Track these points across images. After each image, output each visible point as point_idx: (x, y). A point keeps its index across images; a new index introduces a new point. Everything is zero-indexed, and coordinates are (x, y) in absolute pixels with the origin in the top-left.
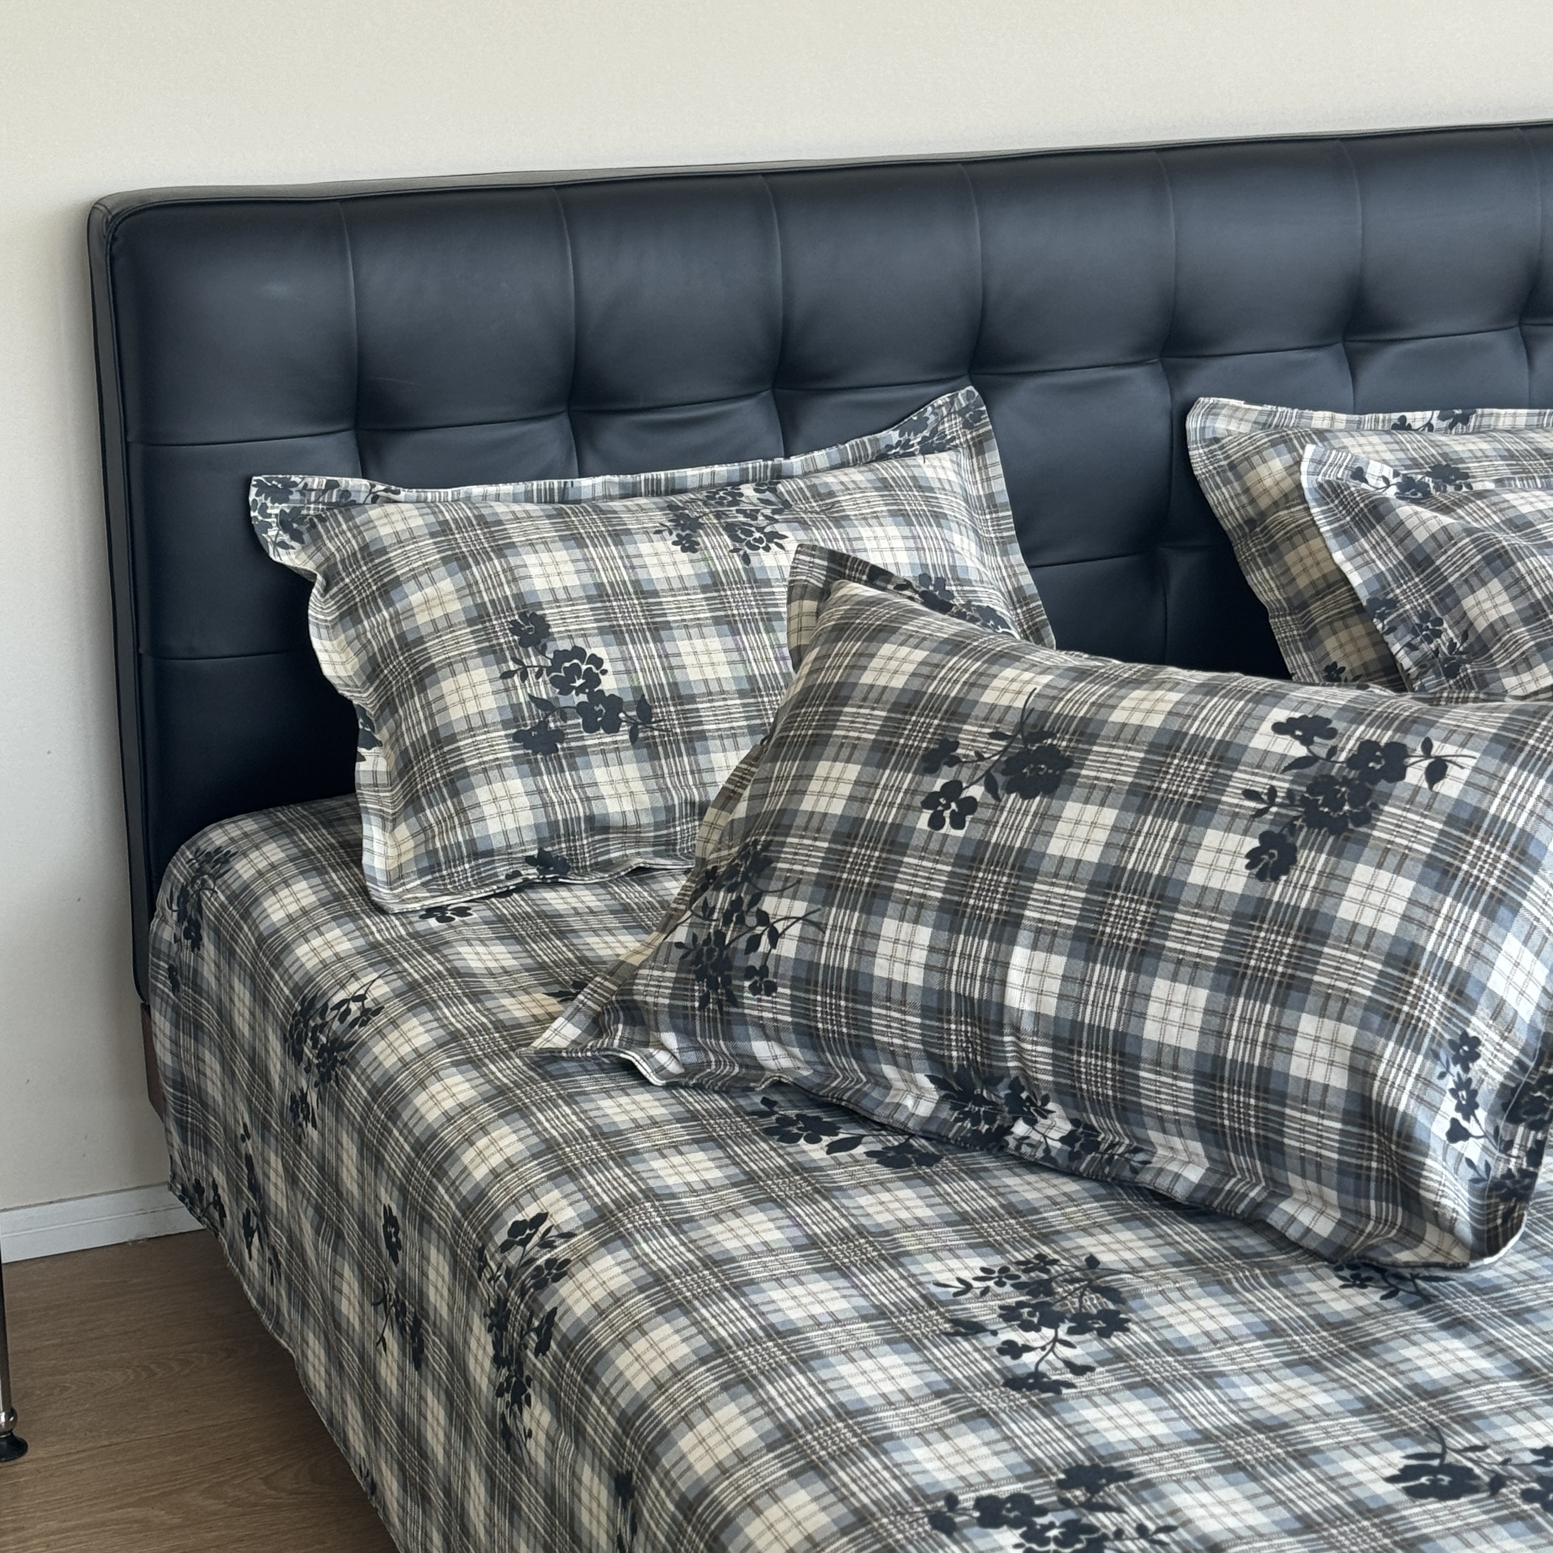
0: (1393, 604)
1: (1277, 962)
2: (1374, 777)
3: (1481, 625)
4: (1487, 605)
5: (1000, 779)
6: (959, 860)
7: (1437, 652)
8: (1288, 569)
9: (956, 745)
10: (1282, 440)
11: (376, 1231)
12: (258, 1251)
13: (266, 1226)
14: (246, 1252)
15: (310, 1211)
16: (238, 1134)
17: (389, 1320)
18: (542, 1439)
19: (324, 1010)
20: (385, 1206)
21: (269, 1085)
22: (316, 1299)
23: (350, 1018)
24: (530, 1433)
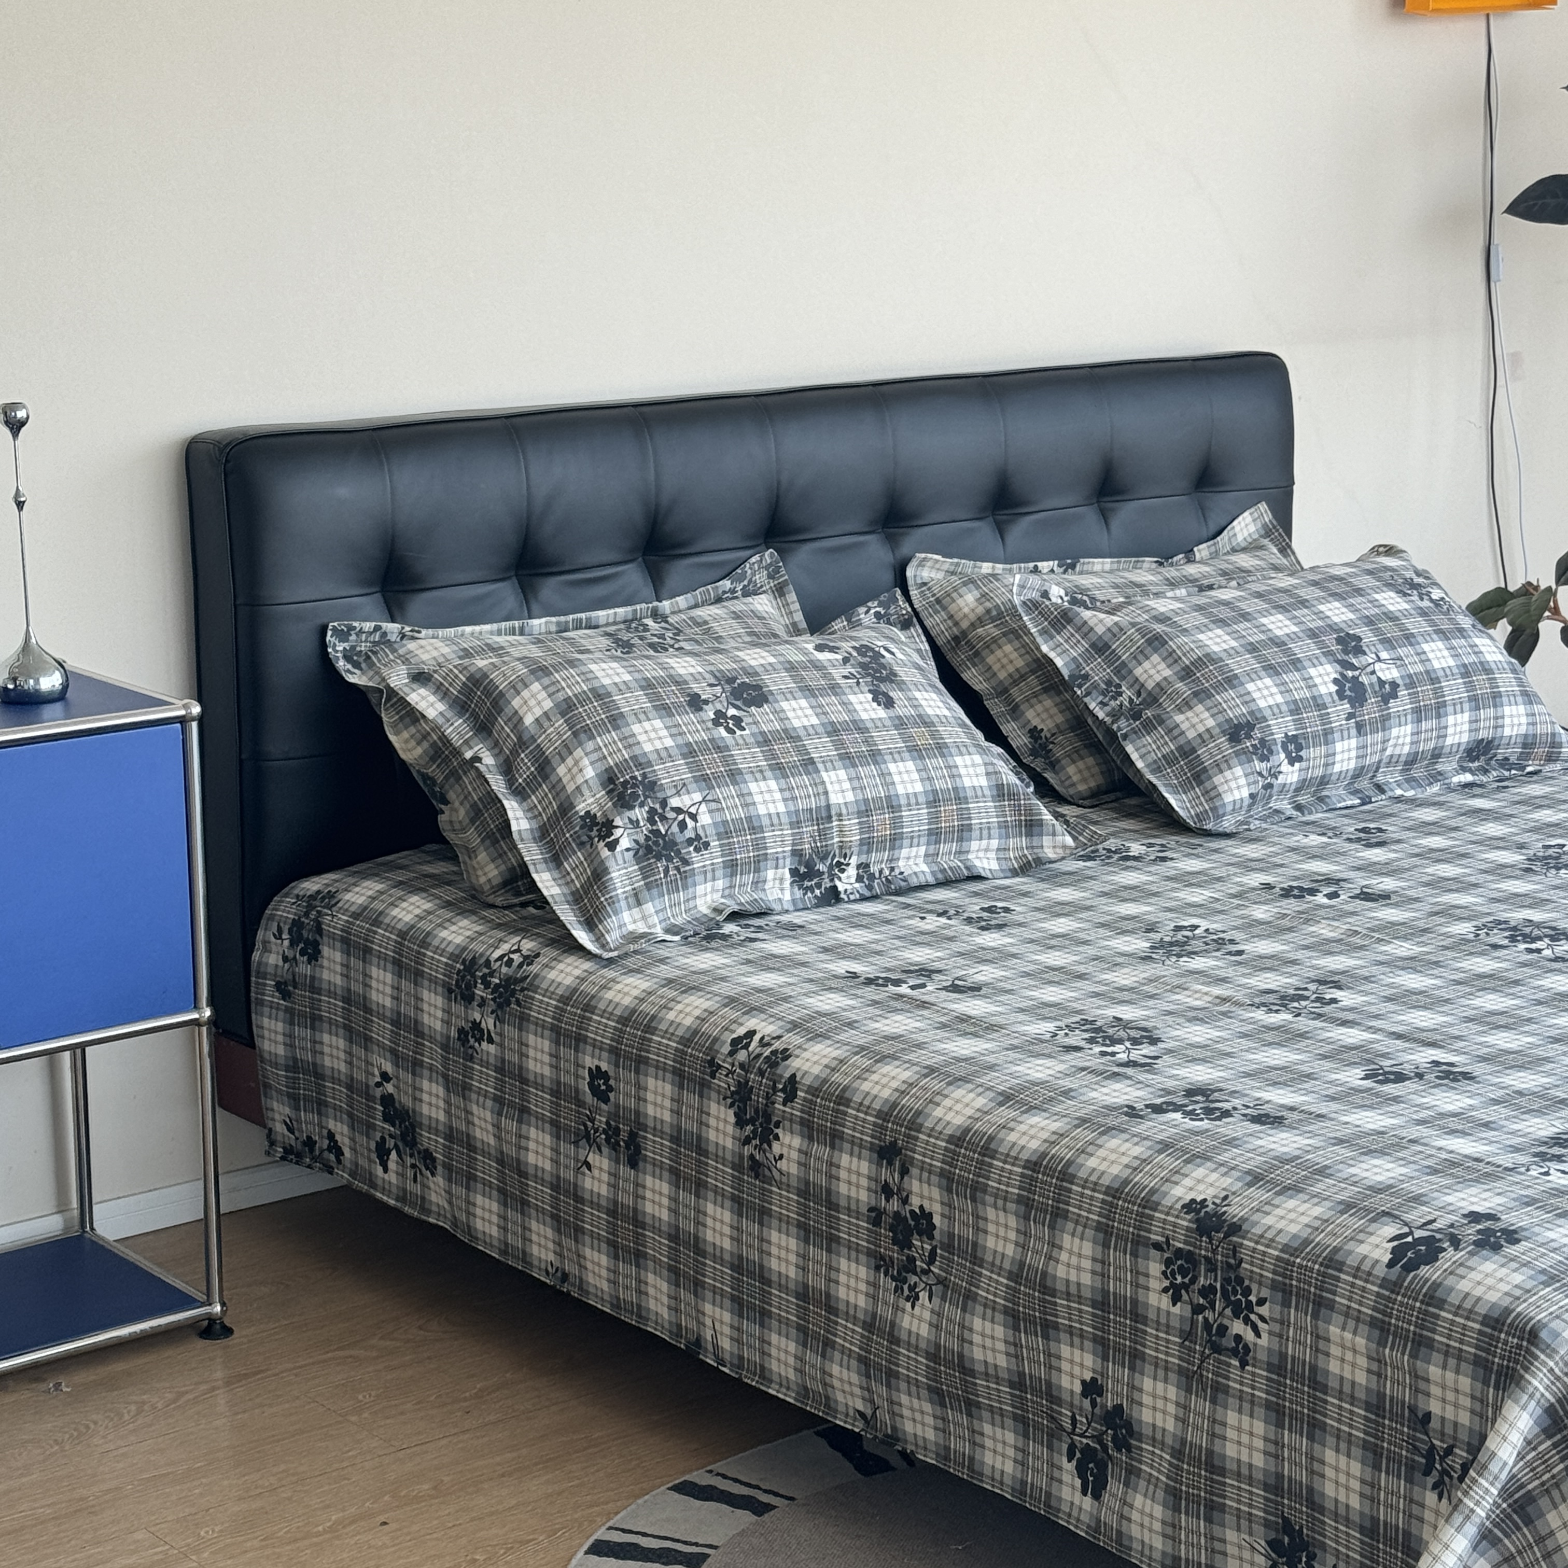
0: (1086, 677)
3: (1150, 685)
4: (1152, 672)
7: (1121, 706)
8: (990, 668)
10: (970, 581)
11: (577, 1090)
12: (397, 1163)
13: (414, 1138)
14: (380, 1170)
15: (489, 1103)
16: (372, 1083)
17: (594, 1147)
18: (795, 1155)
19: (488, 963)
20: (590, 1069)
21: (419, 1033)
22: (487, 1169)
23: (515, 964)
24: (781, 1157)
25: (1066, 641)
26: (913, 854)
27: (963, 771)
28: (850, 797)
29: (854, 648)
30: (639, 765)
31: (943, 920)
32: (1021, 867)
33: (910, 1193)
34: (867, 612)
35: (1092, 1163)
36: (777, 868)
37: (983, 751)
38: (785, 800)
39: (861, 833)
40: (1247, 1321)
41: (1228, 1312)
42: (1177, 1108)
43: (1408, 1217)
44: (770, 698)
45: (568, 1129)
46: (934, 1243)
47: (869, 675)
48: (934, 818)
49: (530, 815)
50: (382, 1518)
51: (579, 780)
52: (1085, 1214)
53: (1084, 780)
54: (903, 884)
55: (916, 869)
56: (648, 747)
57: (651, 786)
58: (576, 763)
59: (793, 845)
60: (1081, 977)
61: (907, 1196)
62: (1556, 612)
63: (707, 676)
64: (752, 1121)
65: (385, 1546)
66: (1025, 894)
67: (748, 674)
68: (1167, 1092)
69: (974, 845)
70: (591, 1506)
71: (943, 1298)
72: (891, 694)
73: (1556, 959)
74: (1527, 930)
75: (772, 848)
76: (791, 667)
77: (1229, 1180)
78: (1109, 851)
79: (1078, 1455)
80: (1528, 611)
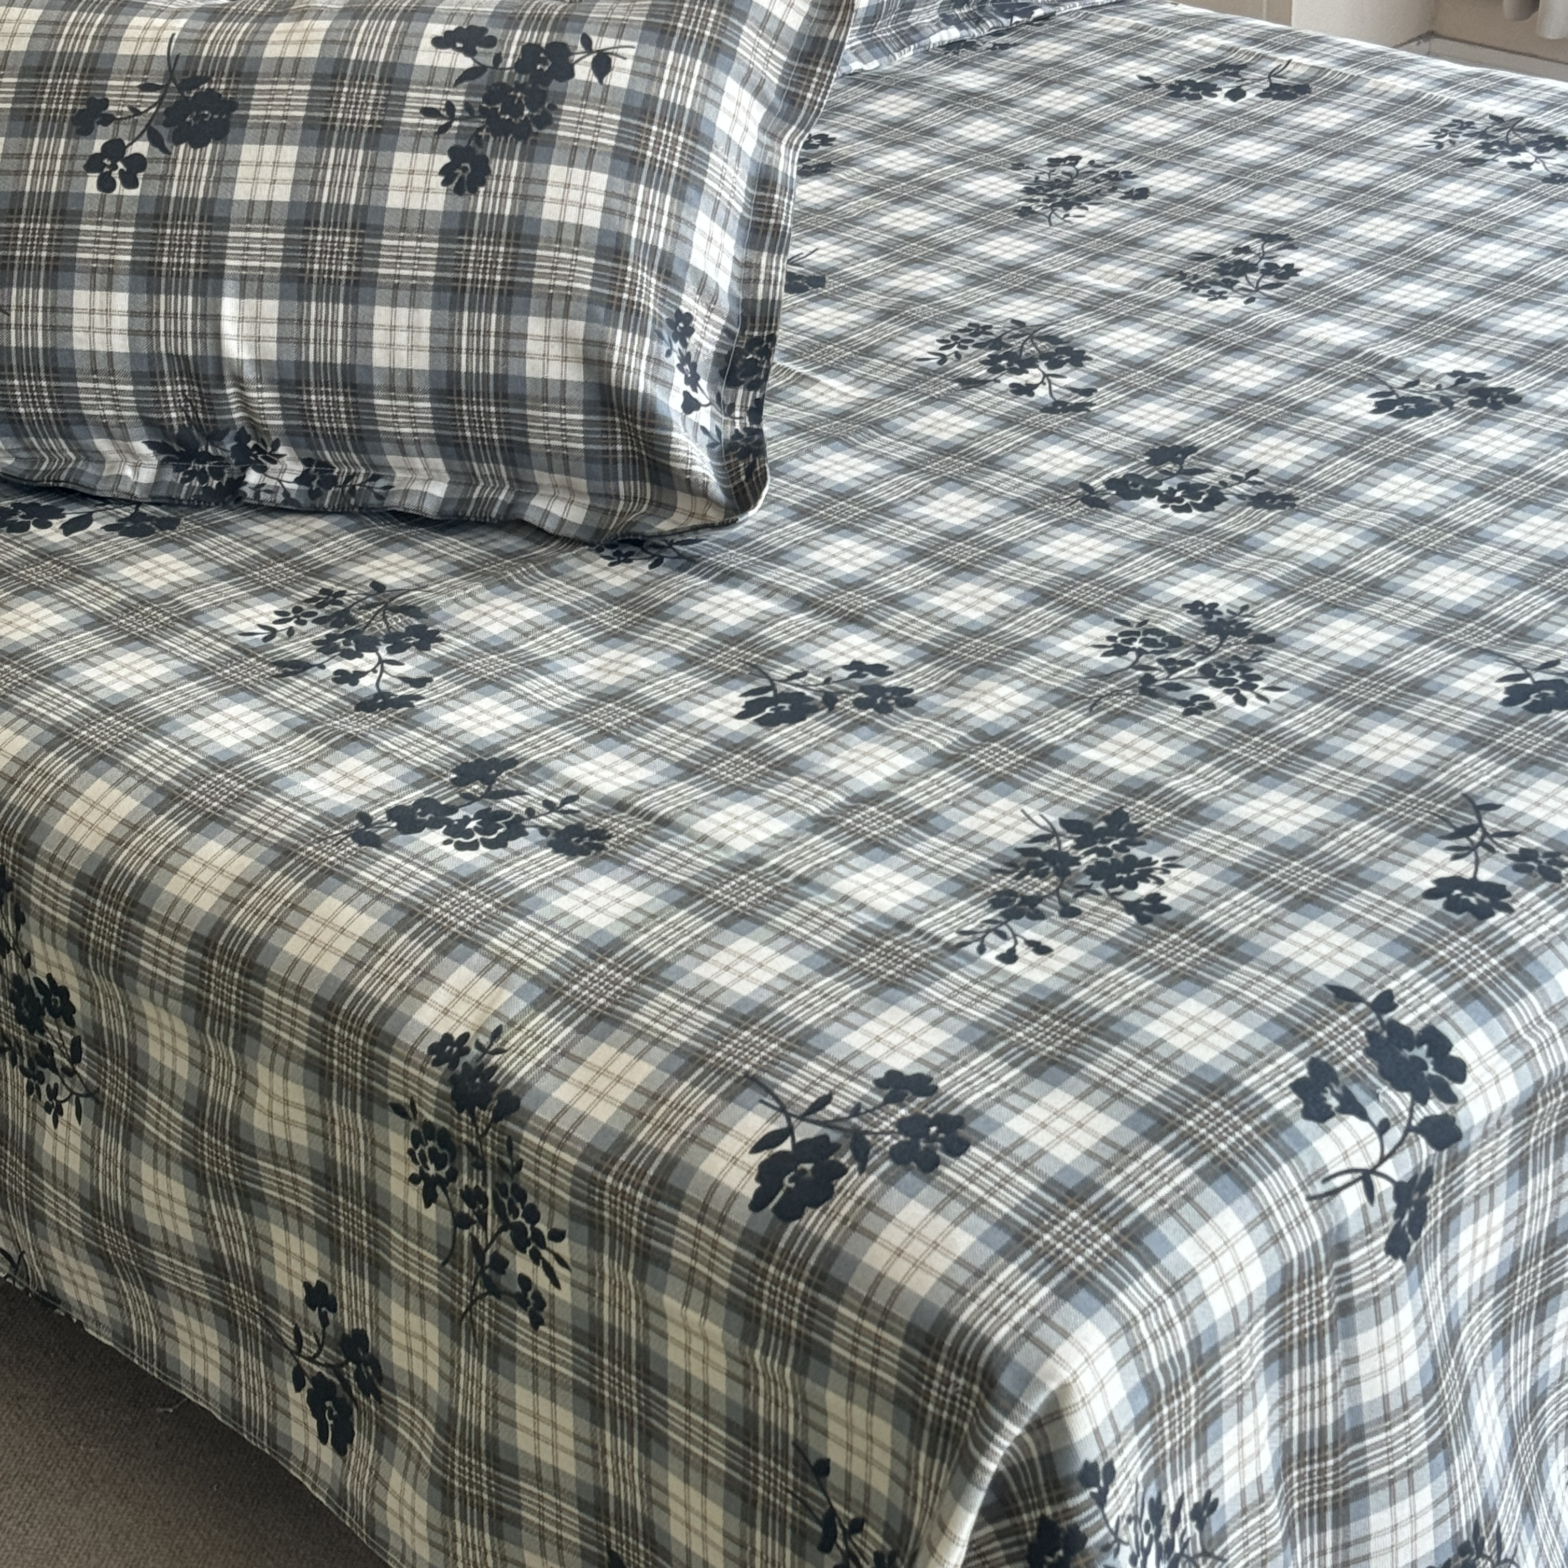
1: (494, 272)
2: (544, 78)
5: (164, 132)
6: (141, 219)
9: (105, 103)
33: (32, 952)
35: (294, 946)
40: (536, 1258)
41: (506, 1236)
42: (438, 816)
43: (788, 1089)
46: (76, 1033)
52: (286, 1037)
61: (29, 957)
68: (426, 773)
71: (97, 1121)
73: (1054, 408)
74: (1017, 344)
79: (308, 1385)
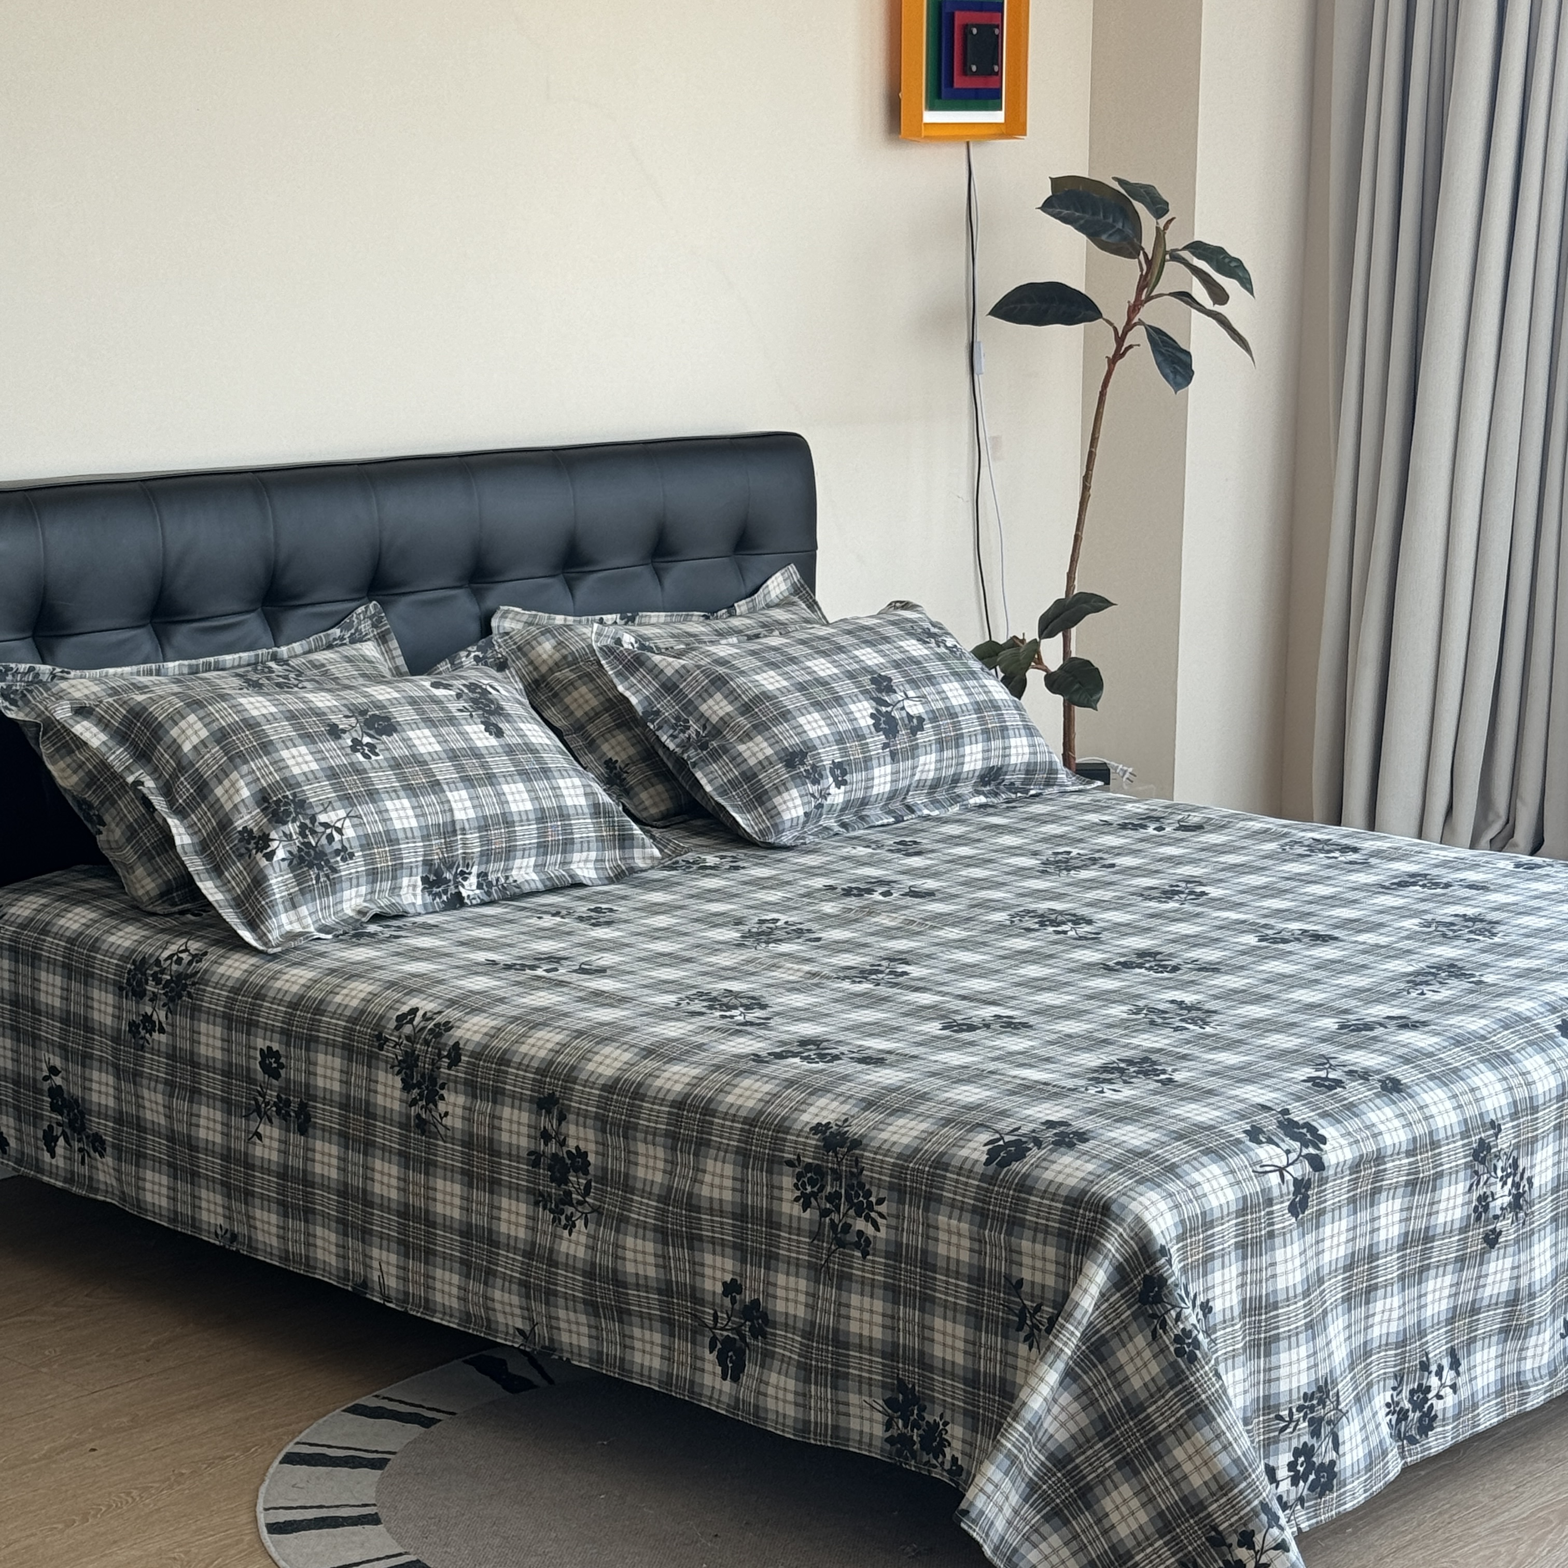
0: (658, 713)
3: (714, 719)
4: (716, 708)
7: (689, 738)
8: (568, 707)
10: (547, 631)
11: (248, 1069)
12: (65, 1148)
13: (83, 1124)
14: (47, 1156)
15: (160, 1087)
16: (39, 1077)
17: (265, 1119)
18: (459, 1112)
19: (158, 962)
20: (261, 1050)
21: (89, 1029)
22: (157, 1147)
23: (185, 962)
24: (446, 1114)
25: (639, 682)
26: (524, 864)
27: (565, 792)
28: (471, 814)
29: (464, 685)
30: (290, 786)
31: (558, 919)
32: (616, 876)
33: (567, 1135)
34: (467, 656)
35: (730, 1099)
36: (411, 875)
37: (580, 775)
38: (416, 816)
39: (482, 846)
40: (868, 1218)
41: (852, 1212)
42: (795, 1055)
43: (998, 1126)
44: (398, 728)
45: (238, 1105)
46: (589, 1177)
47: (480, 708)
48: (542, 833)
49: (191, 831)
50: (91, 1446)
51: (237, 799)
52: (725, 1141)
53: (655, 804)
54: (517, 890)
55: (528, 878)
56: (296, 771)
57: (302, 804)
58: (233, 785)
59: (425, 855)
60: (689, 960)
61: (565, 1139)
62: (1039, 662)
63: (343, 708)
64: (419, 1085)
65: (99, 1467)
66: (624, 898)
67: (377, 707)
68: (783, 1043)
69: (576, 856)
70: (277, 1428)
71: (598, 1224)
72: (501, 725)
73: (1080, 938)
74: (1053, 917)
75: (408, 858)
76: (413, 702)
77: (848, 1107)
78: (688, 862)
79: (719, 1346)
80: (1018, 660)
